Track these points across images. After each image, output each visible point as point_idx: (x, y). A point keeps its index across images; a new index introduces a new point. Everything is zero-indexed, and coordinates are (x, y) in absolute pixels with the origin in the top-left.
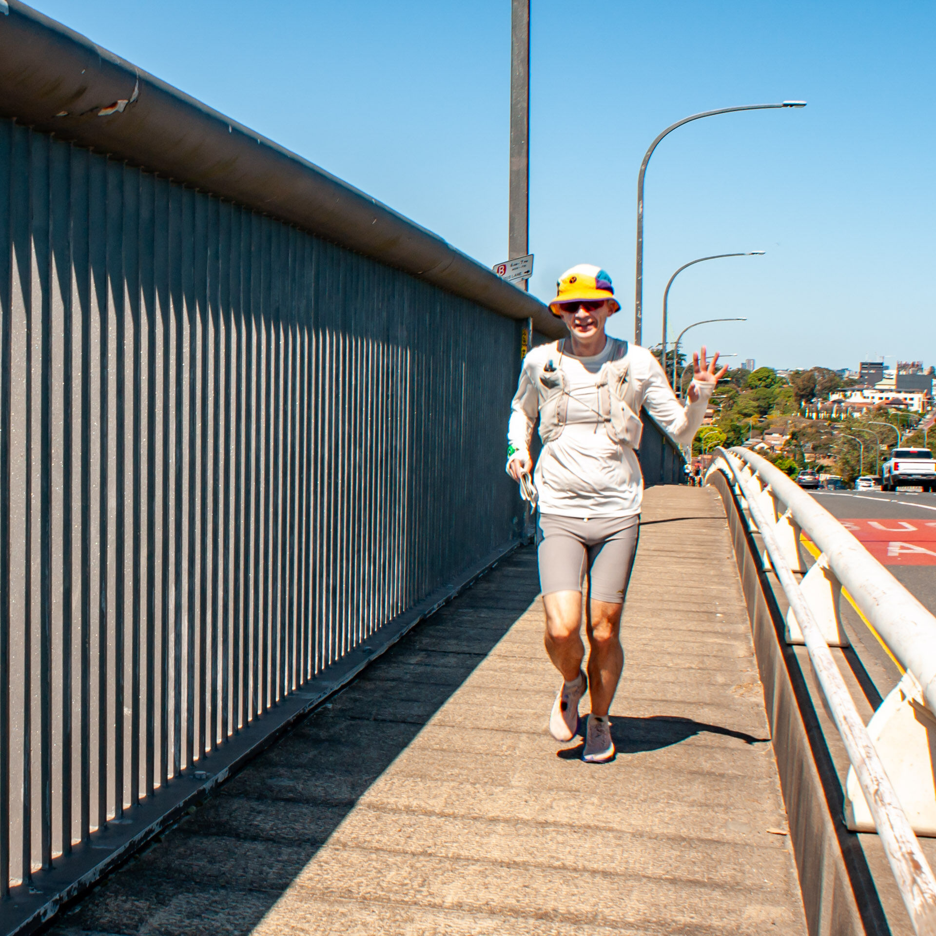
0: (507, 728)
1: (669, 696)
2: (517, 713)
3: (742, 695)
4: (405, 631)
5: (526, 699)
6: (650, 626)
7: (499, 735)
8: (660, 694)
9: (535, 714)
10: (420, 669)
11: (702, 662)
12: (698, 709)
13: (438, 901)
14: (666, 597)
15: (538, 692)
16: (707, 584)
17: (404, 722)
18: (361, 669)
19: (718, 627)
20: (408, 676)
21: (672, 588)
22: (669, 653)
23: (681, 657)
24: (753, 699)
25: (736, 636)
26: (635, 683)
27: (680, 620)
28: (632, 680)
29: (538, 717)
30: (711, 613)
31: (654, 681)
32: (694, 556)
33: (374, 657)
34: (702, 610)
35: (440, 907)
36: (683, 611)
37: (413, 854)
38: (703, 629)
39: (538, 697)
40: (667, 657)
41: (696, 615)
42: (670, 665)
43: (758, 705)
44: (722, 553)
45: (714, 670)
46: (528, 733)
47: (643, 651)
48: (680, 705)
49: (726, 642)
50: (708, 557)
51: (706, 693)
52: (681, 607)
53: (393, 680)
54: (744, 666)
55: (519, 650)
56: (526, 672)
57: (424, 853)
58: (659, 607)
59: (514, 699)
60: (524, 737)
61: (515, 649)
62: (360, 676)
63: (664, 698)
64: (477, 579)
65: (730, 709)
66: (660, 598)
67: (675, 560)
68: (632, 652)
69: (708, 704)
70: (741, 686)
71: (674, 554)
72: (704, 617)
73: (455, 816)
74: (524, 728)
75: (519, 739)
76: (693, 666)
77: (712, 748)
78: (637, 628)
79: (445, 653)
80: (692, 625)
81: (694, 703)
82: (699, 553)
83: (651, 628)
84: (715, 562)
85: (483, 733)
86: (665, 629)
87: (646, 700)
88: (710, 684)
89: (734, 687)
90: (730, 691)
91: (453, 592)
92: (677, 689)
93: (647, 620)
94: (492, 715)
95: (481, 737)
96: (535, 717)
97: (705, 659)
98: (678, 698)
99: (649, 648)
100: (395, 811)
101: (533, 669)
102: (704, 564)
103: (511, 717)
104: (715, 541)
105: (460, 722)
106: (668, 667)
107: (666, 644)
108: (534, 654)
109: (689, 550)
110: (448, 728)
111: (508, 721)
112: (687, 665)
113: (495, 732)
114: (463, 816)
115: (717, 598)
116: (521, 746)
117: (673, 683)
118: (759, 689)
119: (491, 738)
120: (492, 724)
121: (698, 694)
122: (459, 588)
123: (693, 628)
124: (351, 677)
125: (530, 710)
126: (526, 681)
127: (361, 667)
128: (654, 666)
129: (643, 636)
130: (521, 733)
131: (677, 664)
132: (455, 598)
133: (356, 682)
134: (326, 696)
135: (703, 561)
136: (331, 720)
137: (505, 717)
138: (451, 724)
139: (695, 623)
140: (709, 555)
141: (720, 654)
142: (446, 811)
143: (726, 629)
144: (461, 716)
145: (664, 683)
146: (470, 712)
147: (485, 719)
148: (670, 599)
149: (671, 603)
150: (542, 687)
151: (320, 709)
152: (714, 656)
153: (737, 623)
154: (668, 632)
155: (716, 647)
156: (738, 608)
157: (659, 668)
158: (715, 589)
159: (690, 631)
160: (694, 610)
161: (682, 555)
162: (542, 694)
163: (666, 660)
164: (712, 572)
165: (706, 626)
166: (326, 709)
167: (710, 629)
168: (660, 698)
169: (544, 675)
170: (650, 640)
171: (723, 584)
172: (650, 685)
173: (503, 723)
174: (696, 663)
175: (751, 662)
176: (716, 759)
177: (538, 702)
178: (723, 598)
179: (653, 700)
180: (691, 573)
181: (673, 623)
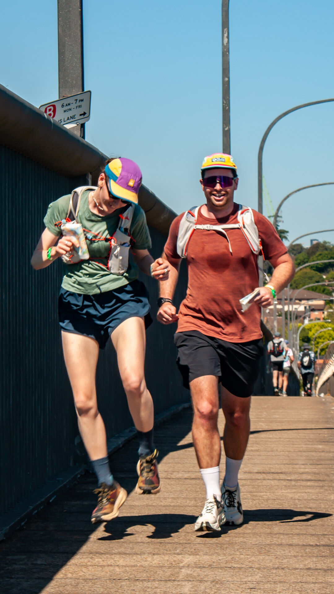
6: (257, 566)
27: (295, 556)
38: (324, 566)
41: (315, 550)
58: (268, 542)
67: (288, 483)
80: (310, 563)
83: (259, 569)
93: (253, 558)
102: (322, 487)
123: (312, 566)
135: (321, 484)
139: (314, 559)
154: (281, 572)
159: (309, 569)
180: (306, 498)
181: (285, 561)
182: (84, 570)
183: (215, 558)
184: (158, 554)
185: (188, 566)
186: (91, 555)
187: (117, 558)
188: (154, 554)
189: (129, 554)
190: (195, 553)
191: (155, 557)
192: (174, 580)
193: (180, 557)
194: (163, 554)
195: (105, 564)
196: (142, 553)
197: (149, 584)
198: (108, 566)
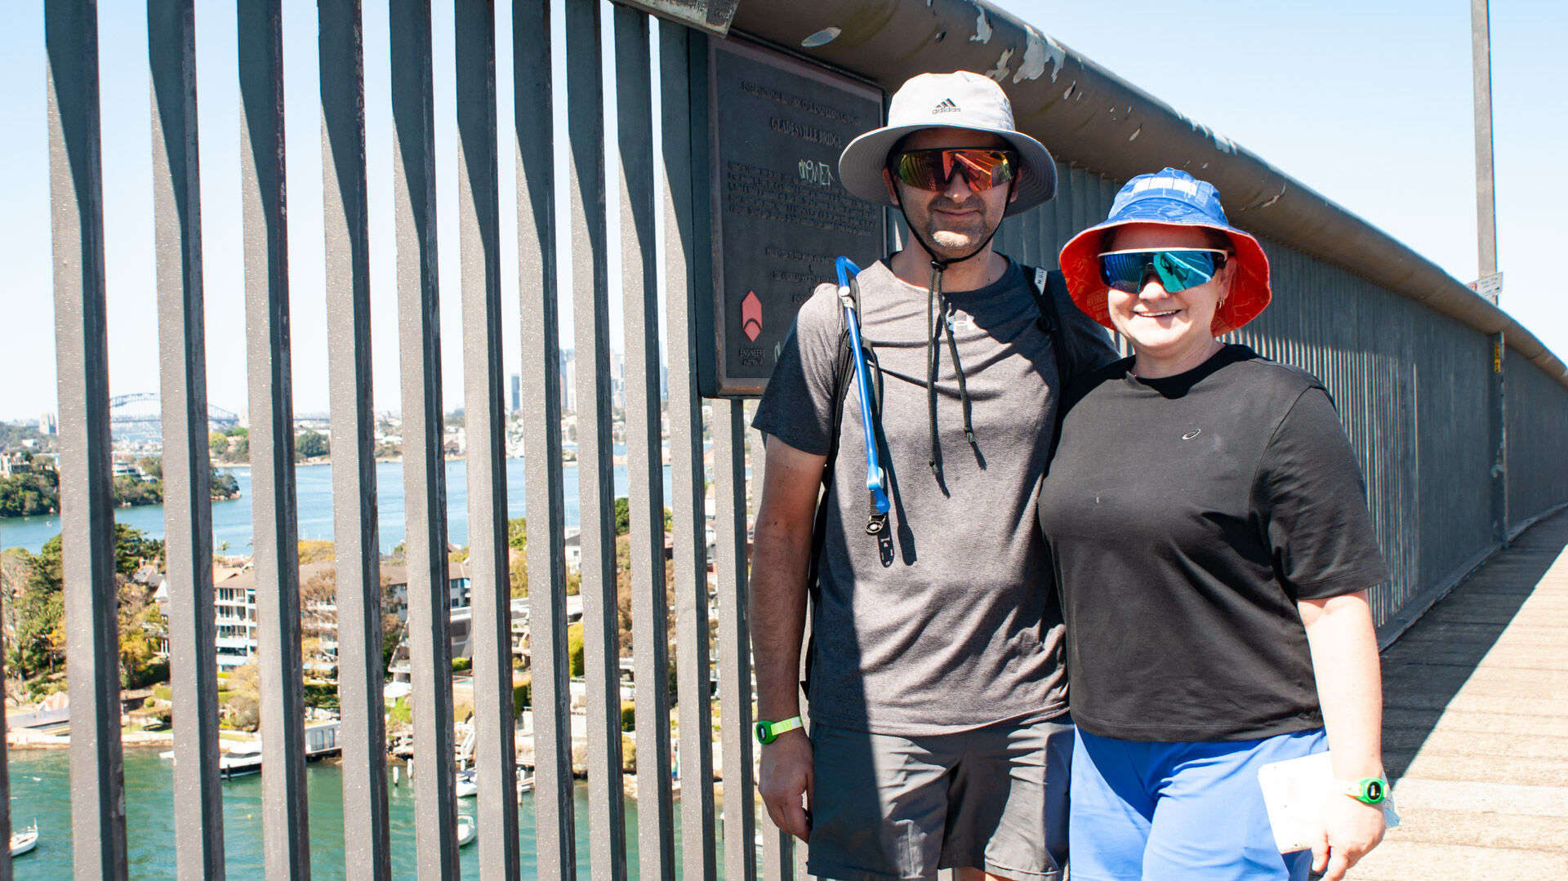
0: (1539, 667)
4: (1426, 608)
10: (1450, 634)
13: (1523, 755)
17: (1452, 665)
20: (1441, 639)
33: (1408, 625)
35: (1527, 758)
37: (1495, 734)
53: (1430, 641)
57: (1502, 733)
62: (1400, 638)
64: (1471, 574)
73: (1518, 715)
79: (1466, 624)
91: (1456, 582)
94: (1524, 660)
95: (1520, 673)
100: (1470, 712)
113: (1530, 669)
114: (1524, 715)
119: (1528, 673)
122: (1459, 578)
127: (1400, 633)
132: (1458, 587)
137: (1535, 660)
142: (1511, 712)
173: (1534, 664)
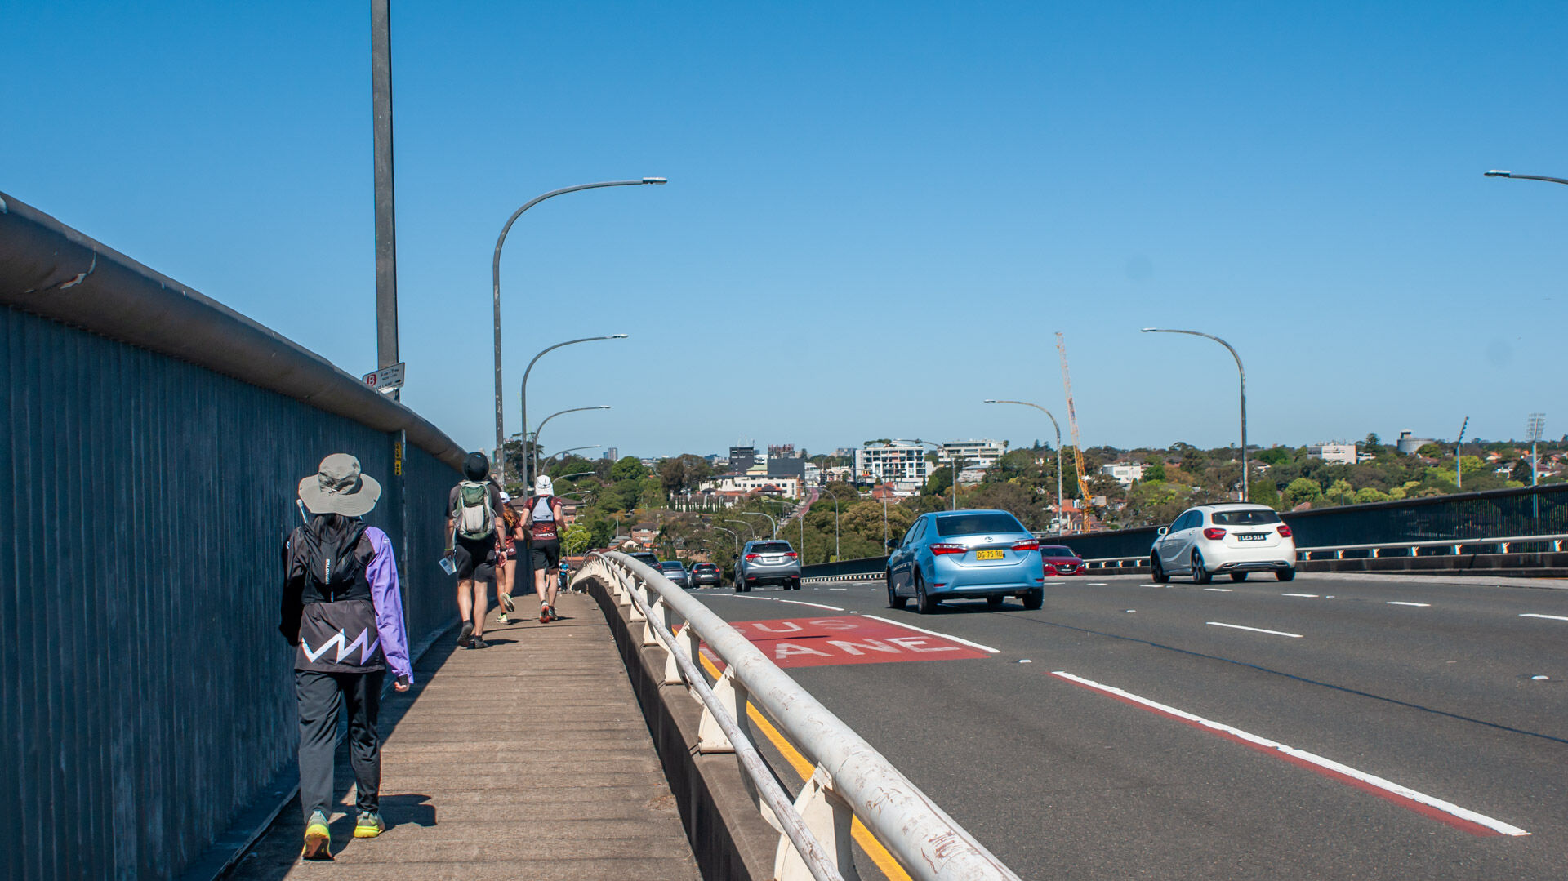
0: (438, 859)
1: (588, 815)
2: (444, 844)
3: (657, 808)
5: (450, 830)
6: (556, 749)
7: (433, 867)
8: (579, 814)
9: (463, 843)
11: (615, 780)
12: (618, 825)
14: (566, 718)
15: (461, 822)
16: (604, 701)
18: (275, 816)
19: (623, 744)
21: (570, 708)
22: (580, 774)
23: (592, 777)
24: (669, 811)
25: (642, 752)
26: (553, 806)
27: (585, 740)
28: (550, 803)
29: (466, 846)
30: (614, 730)
31: (571, 802)
32: (586, 673)
34: (604, 728)
36: (585, 730)
38: (608, 747)
39: (461, 827)
40: (579, 777)
41: (599, 734)
42: (583, 785)
43: (674, 816)
44: (613, 668)
45: (627, 786)
46: (460, 862)
47: (556, 773)
48: (600, 822)
49: (633, 759)
50: (600, 673)
51: (622, 809)
52: (583, 727)
54: (654, 780)
55: (431, 783)
56: (444, 804)
58: (561, 729)
59: (439, 831)
60: (457, 866)
61: (427, 782)
63: (584, 817)
65: (649, 822)
66: (560, 719)
67: (567, 678)
68: (544, 775)
69: (626, 819)
70: (656, 800)
71: (565, 672)
72: (608, 735)
74: (455, 858)
75: (453, 869)
76: (606, 784)
77: (638, 859)
78: (543, 751)
80: (597, 745)
81: (614, 819)
82: (590, 669)
83: (558, 751)
84: (608, 678)
85: (416, 866)
86: (572, 750)
87: (566, 820)
88: (625, 800)
89: (648, 801)
90: (646, 805)
92: (595, 808)
93: (552, 743)
94: (421, 848)
95: (415, 870)
96: (463, 846)
97: (616, 776)
98: (598, 815)
99: (560, 771)
101: (449, 801)
102: (597, 681)
103: (440, 849)
104: (604, 656)
105: (391, 858)
106: (582, 787)
107: (576, 766)
108: (447, 786)
109: (580, 667)
110: (380, 865)
111: (438, 853)
112: (600, 784)
113: (427, 864)
115: (618, 715)
116: (456, 875)
117: (590, 802)
118: (673, 800)
119: (425, 870)
120: (423, 857)
121: (616, 810)
123: (599, 747)
124: (268, 824)
125: (457, 840)
126: (445, 812)
128: (568, 787)
129: (552, 759)
130: (453, 862)
131: (590, 784)
133: (274, 828)
134: (248, 845)
135: (597, 678)
136: (259, 868)
137: (434, 849)
138: (382, 860)
139: (600, 742)
140: (600, 670)
141: (629, 770)
143: (630, 745)
144: (390, 852)
145: (580, 803)
146: (398, 848)
147: (415, 853)
148: (571, 719)
149: (572, 724)
150: (463, 817)
151: (245, 859)
152: (625, 773)
153: (641, 738)
154: (575, 752)
155: (624, 763)
156: (639, 723)
157: (574, 789)
158: (613, 706)
159: (597, 750)
160: (596, 729)
161: (573, 673)
162: (464, 824)
163: (579, 780)
164: (607, 689)
165: (611, 745)
166: (251, 857)
167: (616, 747)
168: (580, 818)
169: (462, 805)
170: (559, 762)
171: (620, 701)
172: (568, 806)
173: (432, 855)
174: (608, 781)
175: (661, 776)
176: (644, 869)
177: (463, 832)
178: (623, 714)
179: (573, 820)
180: (586, 690)
181: (578, 743)
182: (421, 755)
183: (522, 743)
184: (477, 741)
185: (502, 750)
186: (424, 744)
187: (444, 745)
188: (474, 741)
189: (454, 742)
190: (506, 740)
191: (475, 743)
192: (493, 763)
193: (494, 743)
194: (481, 741)
195: (436, 750)
196: (464, 741)
197: (475, 766)
198: (440, 752)
